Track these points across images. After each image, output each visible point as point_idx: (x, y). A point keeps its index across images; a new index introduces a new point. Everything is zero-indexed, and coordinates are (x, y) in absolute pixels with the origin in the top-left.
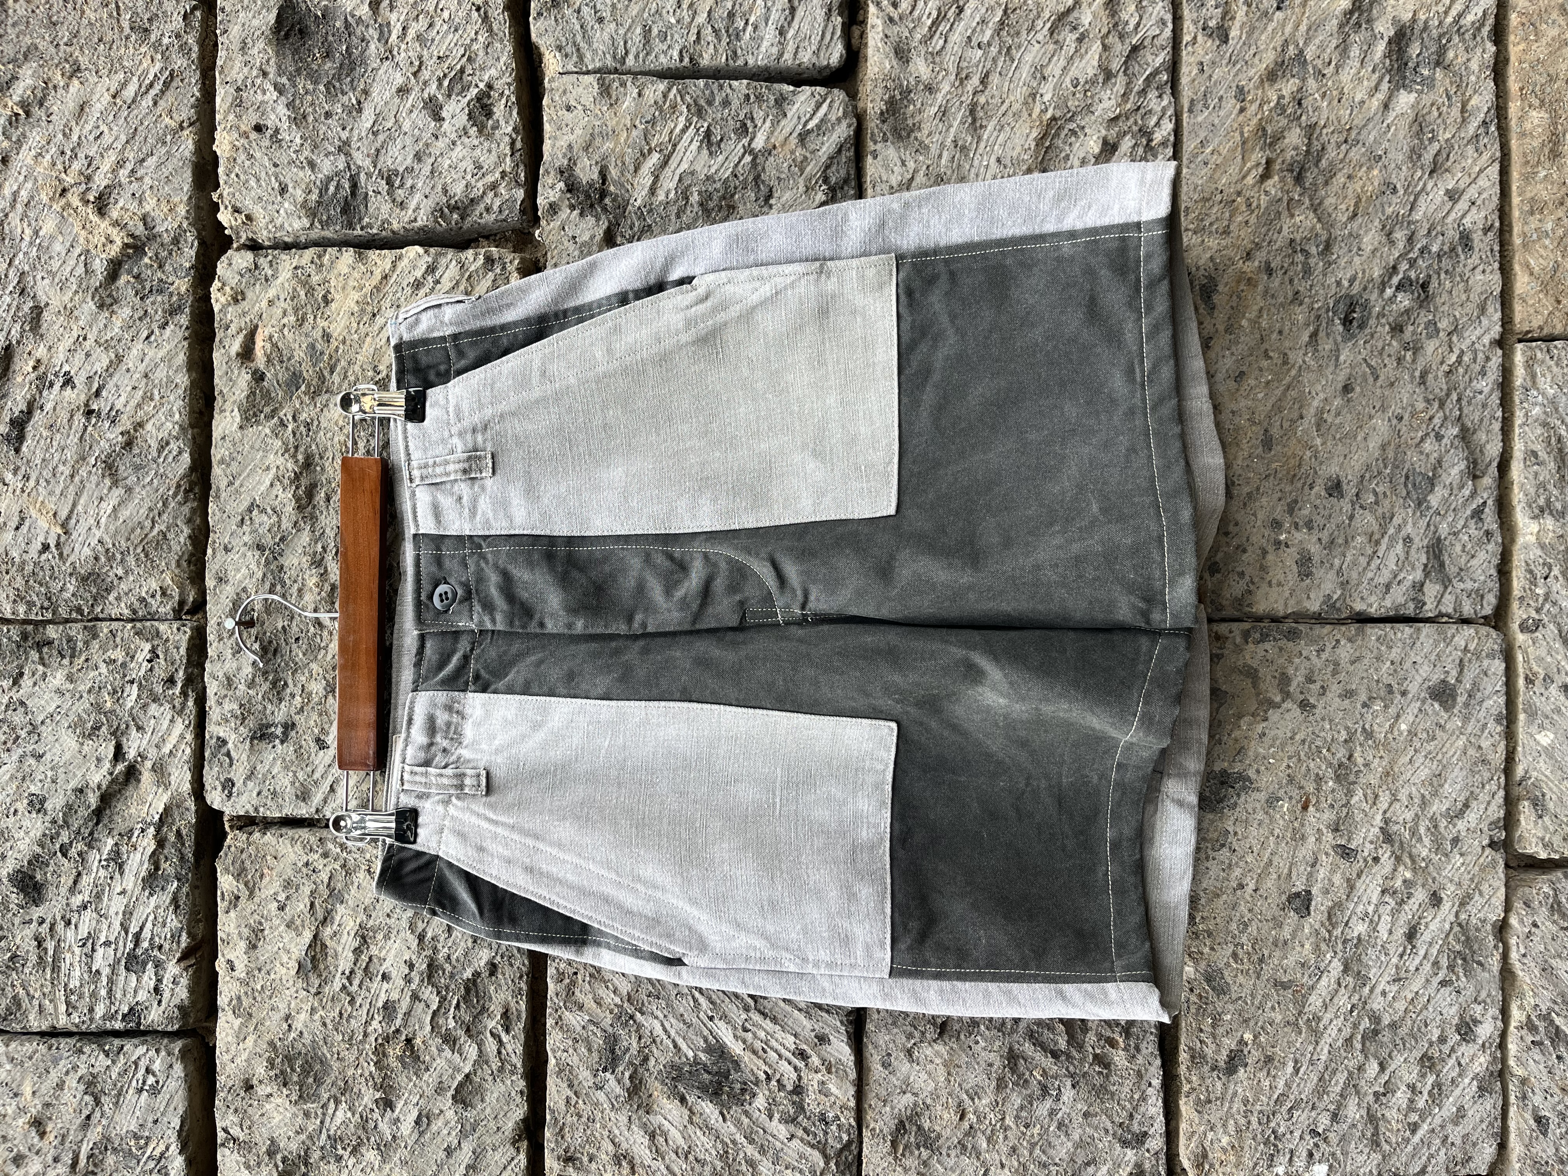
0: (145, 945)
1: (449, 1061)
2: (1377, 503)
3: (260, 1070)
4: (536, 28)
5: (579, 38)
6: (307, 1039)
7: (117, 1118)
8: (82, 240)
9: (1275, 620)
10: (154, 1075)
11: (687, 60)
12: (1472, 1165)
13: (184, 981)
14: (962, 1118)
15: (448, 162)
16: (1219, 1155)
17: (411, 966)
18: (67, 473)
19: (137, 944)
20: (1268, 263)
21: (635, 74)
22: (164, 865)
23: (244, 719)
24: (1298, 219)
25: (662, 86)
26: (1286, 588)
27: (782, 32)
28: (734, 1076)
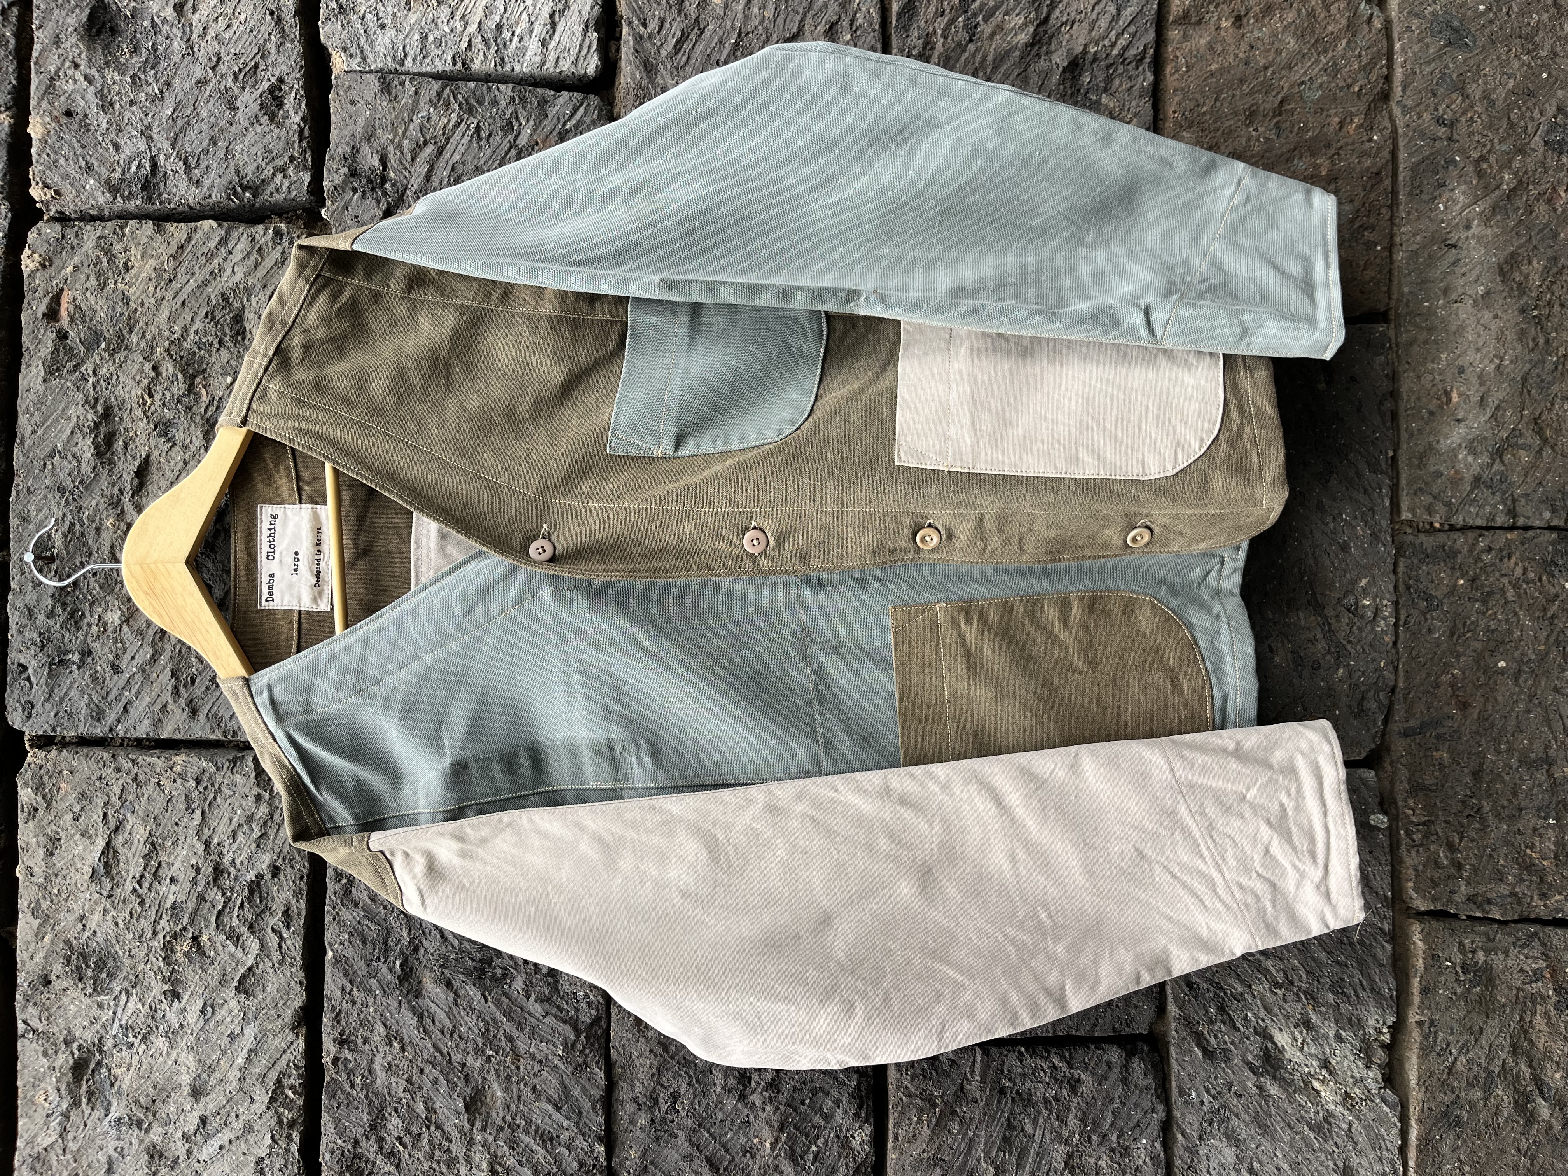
1: (233, 956)
3: (57, 968)
4: (324, 30)
5: (363, 41)
6: (100, 937)
11: (459, 64)
12: (1135, 1028)
15: (241, 146)
17: (198, 870)
21: (414, 74)
23: (43, 646)
25: (437, 86)
27: (544, 43)
28: (497, 962)
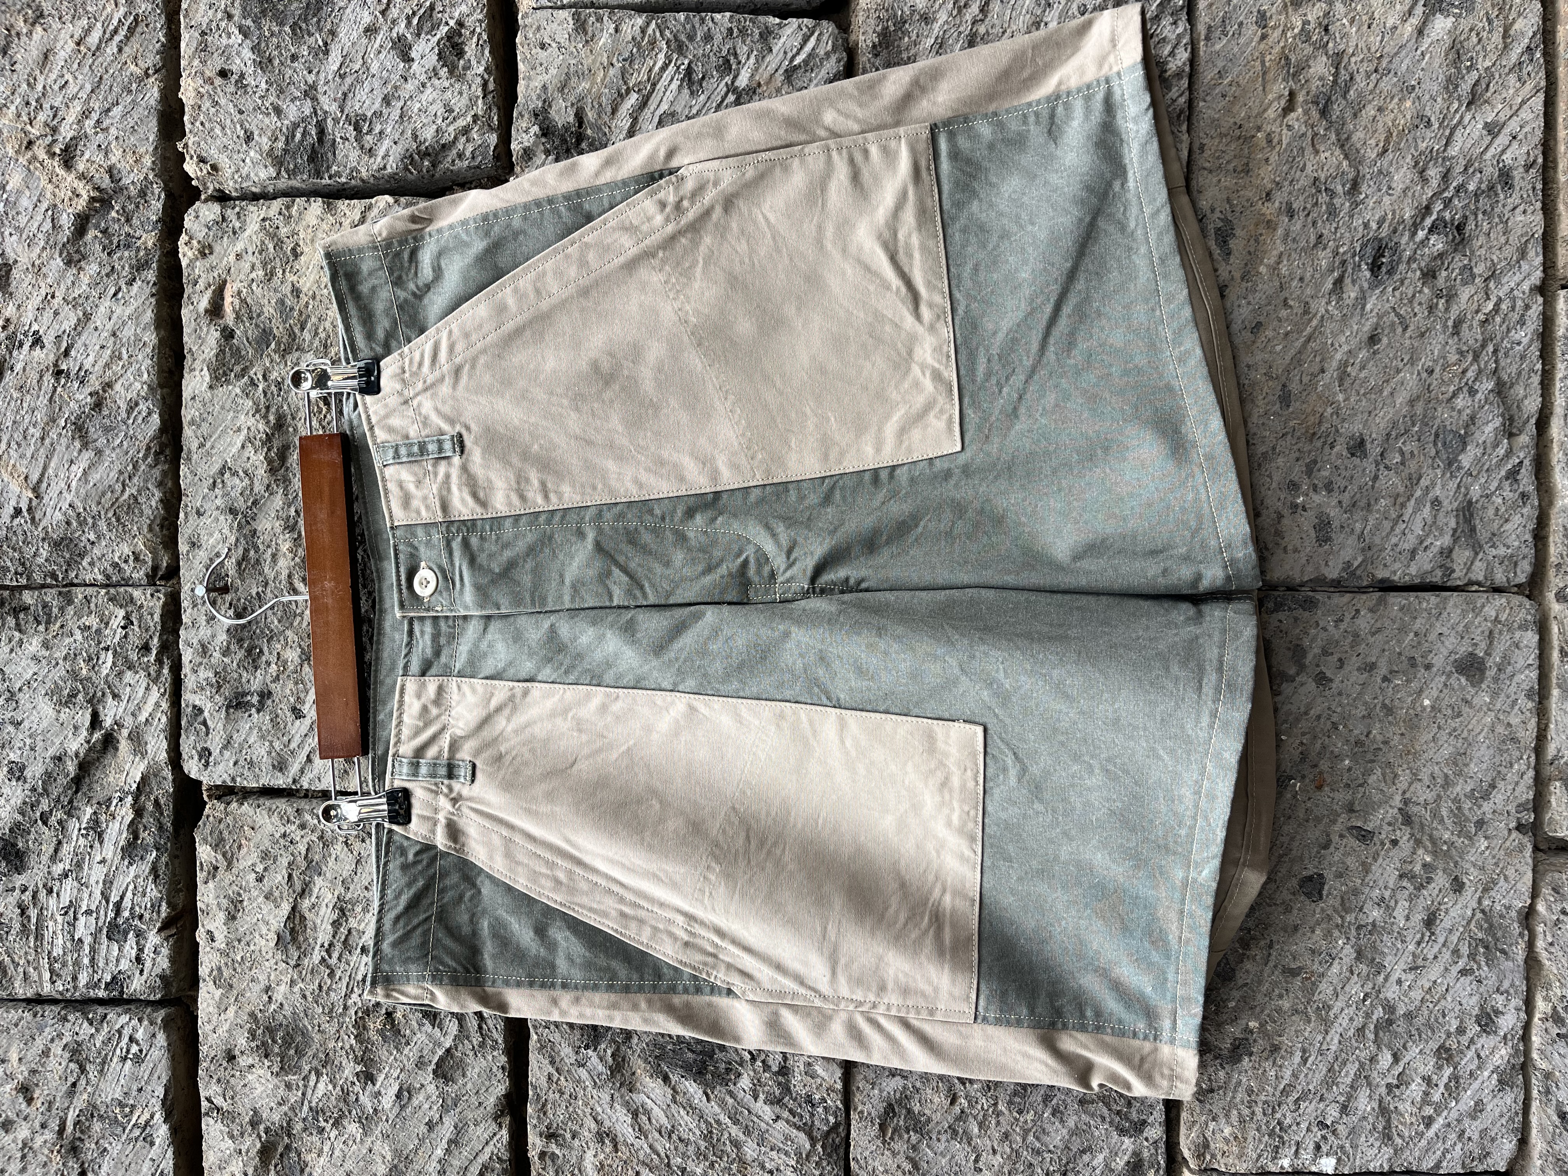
0: (126, 914)
1: (430, 1036)
2: (1403, 463)
3: (242, 1041)
6: (287, 1010)
7: (102, 1085)
8: (48, 195)
9: (1292, 588)
10: (138, 1044)
12: (1490, 1161)
13: (165, 951)
14: (953, 1102)
15: (418, 105)
16: (1220, 1145)
18: (37, 435)
19: (118, 913)
20: (1289, 205)
21: (612, 8)
22: (143, 835)
23: (219, 687)
24: (1323, 156)
25: (640, 21)
26: (1302, 554)
28: (718, 1055)
